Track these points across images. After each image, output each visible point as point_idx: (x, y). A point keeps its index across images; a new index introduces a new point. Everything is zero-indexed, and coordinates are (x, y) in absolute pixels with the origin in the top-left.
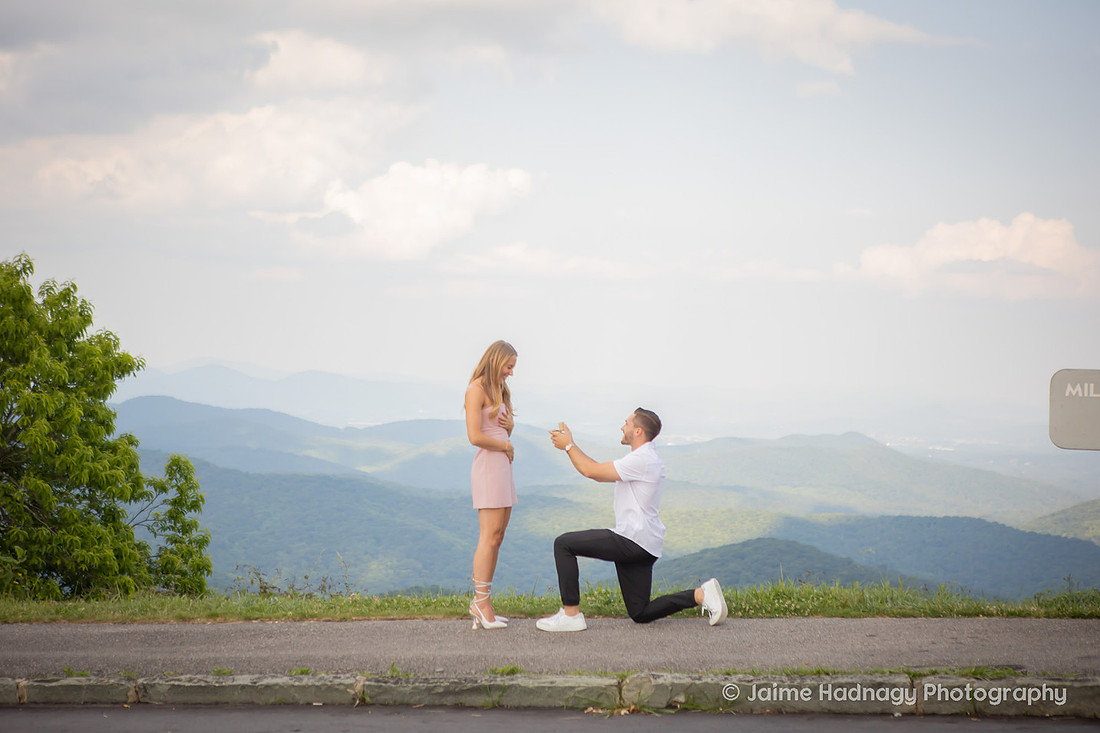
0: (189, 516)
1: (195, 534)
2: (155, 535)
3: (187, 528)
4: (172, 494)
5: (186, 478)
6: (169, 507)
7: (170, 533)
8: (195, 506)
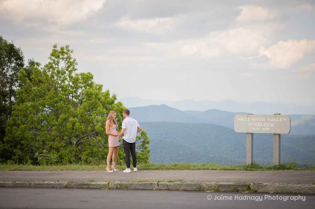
0: (147, 145)
1: (147, 150)
2: (138, 150)
3: (146, 148)
4: (142, 140)
5: (145, 136)
6: (142, 143)
7: (141, 149)
8: (148, 143)
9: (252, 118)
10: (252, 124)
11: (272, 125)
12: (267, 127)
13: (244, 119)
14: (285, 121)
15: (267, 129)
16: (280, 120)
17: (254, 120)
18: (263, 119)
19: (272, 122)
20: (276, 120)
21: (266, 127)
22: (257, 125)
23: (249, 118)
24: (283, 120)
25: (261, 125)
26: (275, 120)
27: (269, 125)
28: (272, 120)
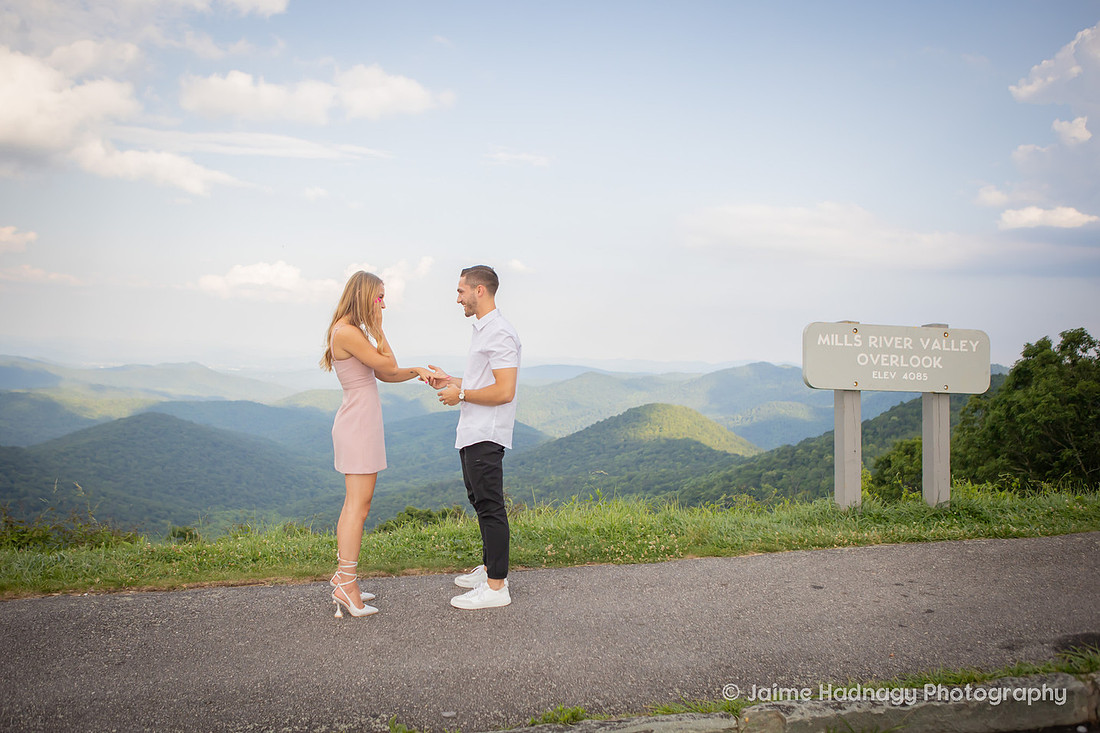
9: (871, 337)
10: (869, 358)
11: (936, 363)
12: (921, 369)
13: (841, 340)
14: (974, 350)
15: (919, 375)
16: (962, 345)
17: (878, 343)
18: (908, 341)
19: (937, 353)
20: (948, 345)
21: (915, 371)
22: (888, 361)
23: (857, 336)
24: (968, 346)
25: (899, 362)
26: (944, 345)
27: (927, 362)
28: (936, 346)
